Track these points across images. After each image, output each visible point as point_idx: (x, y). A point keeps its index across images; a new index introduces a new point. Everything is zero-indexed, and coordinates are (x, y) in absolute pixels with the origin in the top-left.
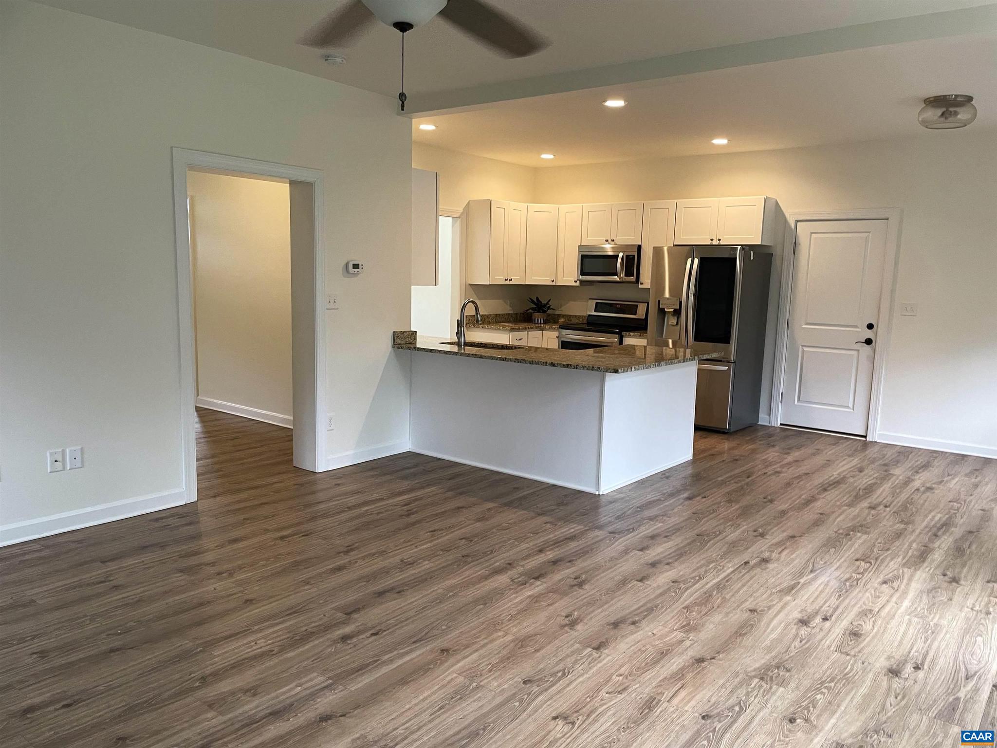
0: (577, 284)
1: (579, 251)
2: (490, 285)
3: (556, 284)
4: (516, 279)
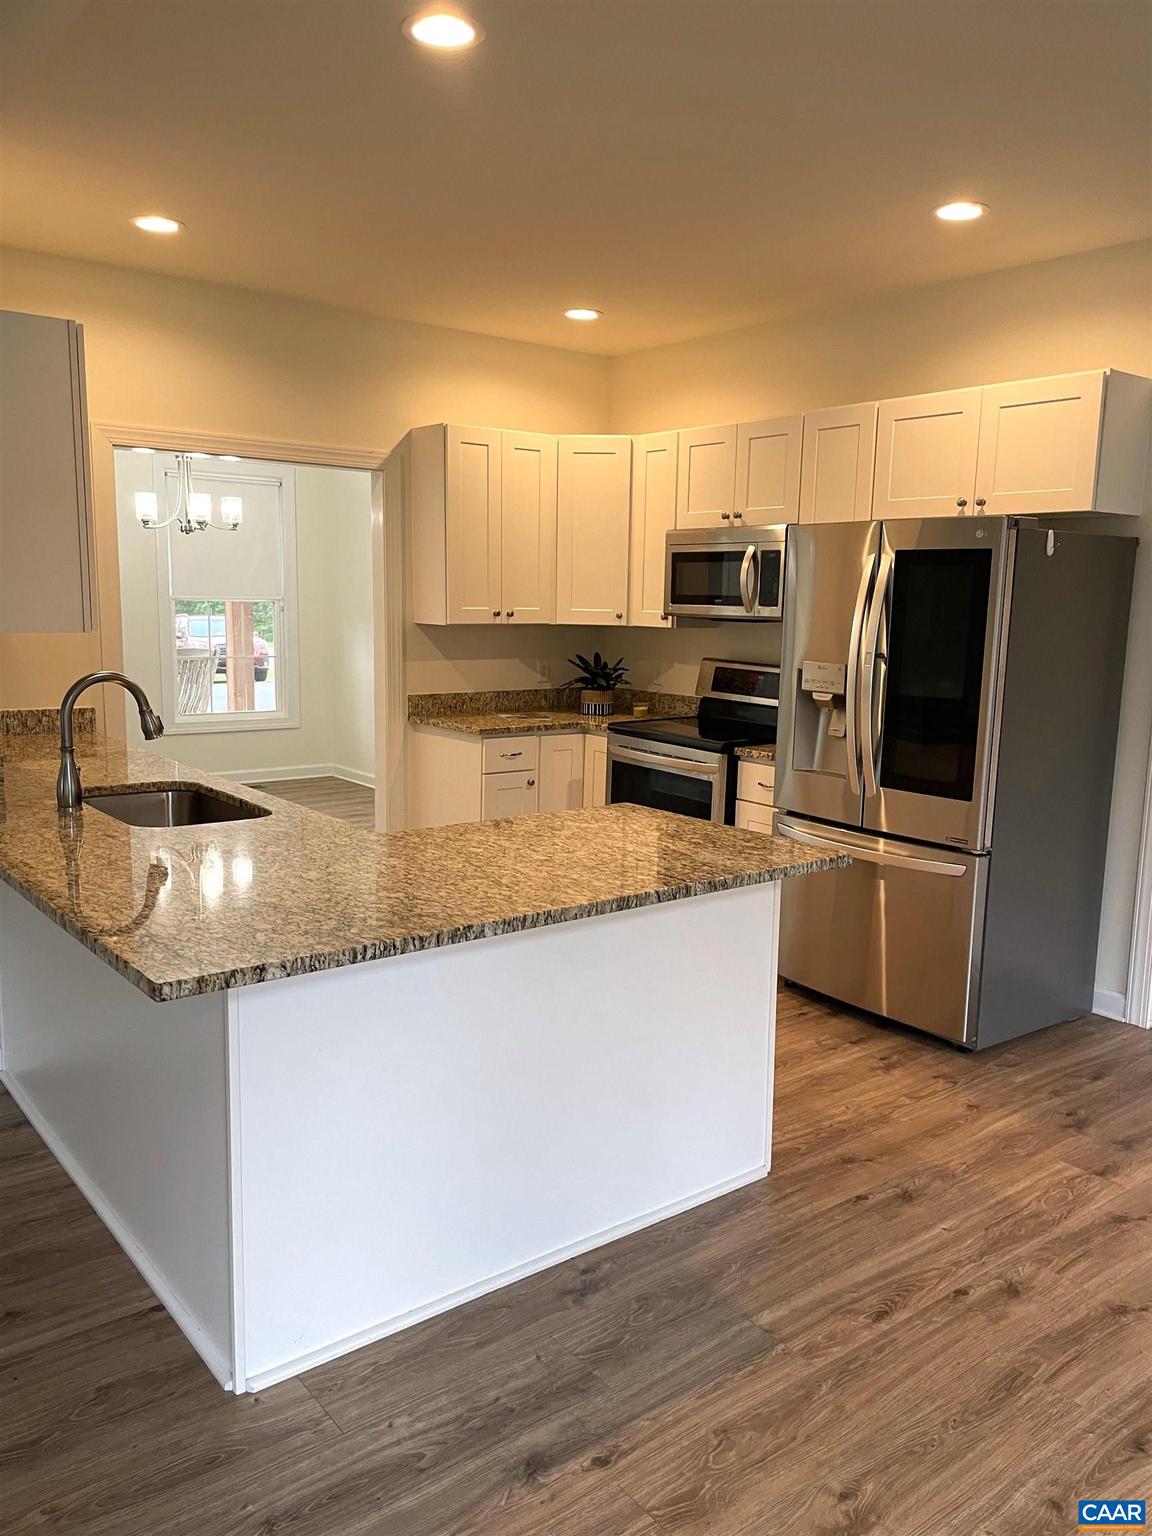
0: (668, 624)
1: (669, 544)
2: (447, 626)
3: (627, 623)
4: (529, 613)
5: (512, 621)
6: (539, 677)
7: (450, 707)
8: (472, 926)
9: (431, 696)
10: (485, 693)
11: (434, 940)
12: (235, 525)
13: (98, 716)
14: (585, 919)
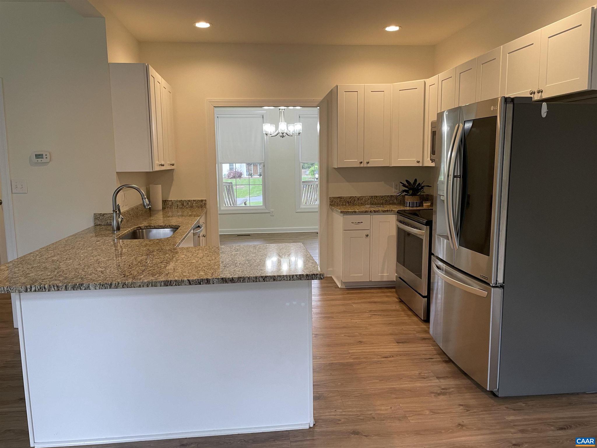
0: (434, 164)
1: (432, 128)
3: (422, 165)
4: (377, 161)
5: (369, 165)
6: (394, 190)
7: (348, 202)
8: (83, 284)
9: (339, 197)
10: (365, 197)
11: (64, 288)
12: (299, 133)
13: (208, 202)
14: (145, 288)
